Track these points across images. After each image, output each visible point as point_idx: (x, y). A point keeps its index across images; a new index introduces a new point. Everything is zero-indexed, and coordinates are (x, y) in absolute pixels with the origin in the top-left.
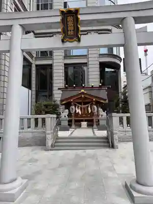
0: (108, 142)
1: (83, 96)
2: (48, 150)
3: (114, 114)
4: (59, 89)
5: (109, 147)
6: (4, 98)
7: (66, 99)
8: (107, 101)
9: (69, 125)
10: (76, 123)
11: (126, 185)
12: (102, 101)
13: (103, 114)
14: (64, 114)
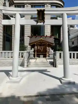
0: (54, 65)
3: (57, 52)
4: (28, 36)
7: (33, 43)
8: (54, 45)
9: (34, 56)
10: (38, 56)
12: (52, 44)
13: (52, 51)
14: (32, 51)
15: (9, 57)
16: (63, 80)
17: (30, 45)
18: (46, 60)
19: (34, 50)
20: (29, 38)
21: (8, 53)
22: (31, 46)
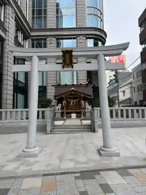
0: (91, 129)
1: (73, 93)
2: (48, 134)
3: (95, 108)
4: (53, 86)
5: (92, 131)
6: (7, 94)
7: (60, 95)
8: (92, 97)
9: (61, 116)
10: (67, 115)
11: (98, 150)
12: (88, 97)
13: (89, 107)
14: (58, 107)
15: (23, 119)
16: (103, 151)
17: (55, 99)
18: (81, 122)
19: (62, 106)
20: (53, 88)
21: (21, 111)
22: (57, 99)
